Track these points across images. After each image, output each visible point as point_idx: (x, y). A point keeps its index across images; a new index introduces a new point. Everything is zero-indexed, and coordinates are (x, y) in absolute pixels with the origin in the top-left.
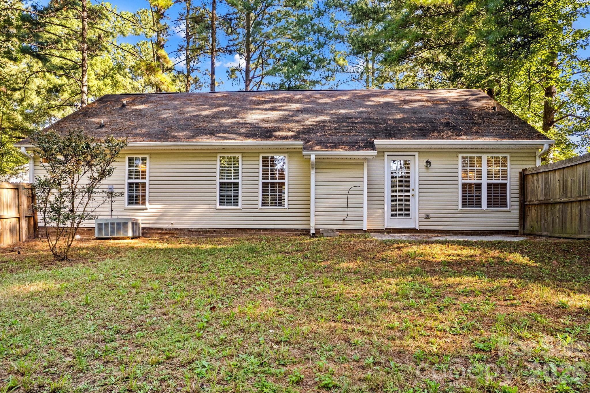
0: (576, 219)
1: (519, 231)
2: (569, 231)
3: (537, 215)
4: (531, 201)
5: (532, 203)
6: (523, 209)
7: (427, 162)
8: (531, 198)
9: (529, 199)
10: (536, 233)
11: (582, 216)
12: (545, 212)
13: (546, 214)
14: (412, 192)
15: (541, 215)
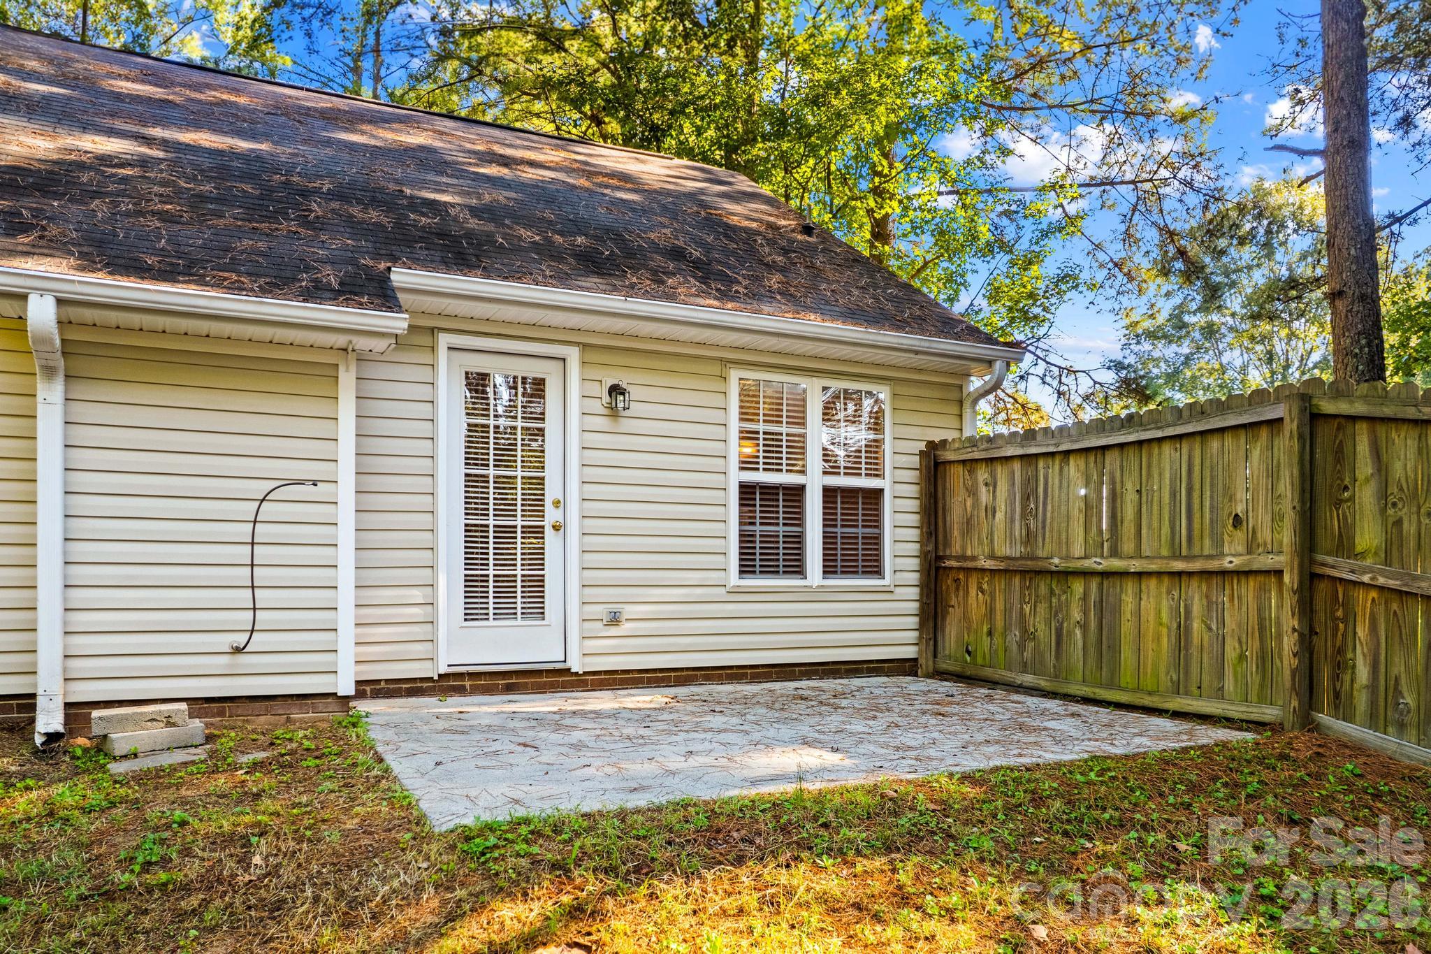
0: (1158, 638)
1: (922, 661)
2: (1127, 678)
3: (991, 611)
4: (963, 557)
5: (970, 564)
6: (932, 586)
7: (615, 390)
8: (964, 548)
9: (956, 548)
10: (988, 673)
11: (1188, 629)
12: (1022, 601)
13: (1027, 608)
14: (552, 515)
15: (1007, 611)
